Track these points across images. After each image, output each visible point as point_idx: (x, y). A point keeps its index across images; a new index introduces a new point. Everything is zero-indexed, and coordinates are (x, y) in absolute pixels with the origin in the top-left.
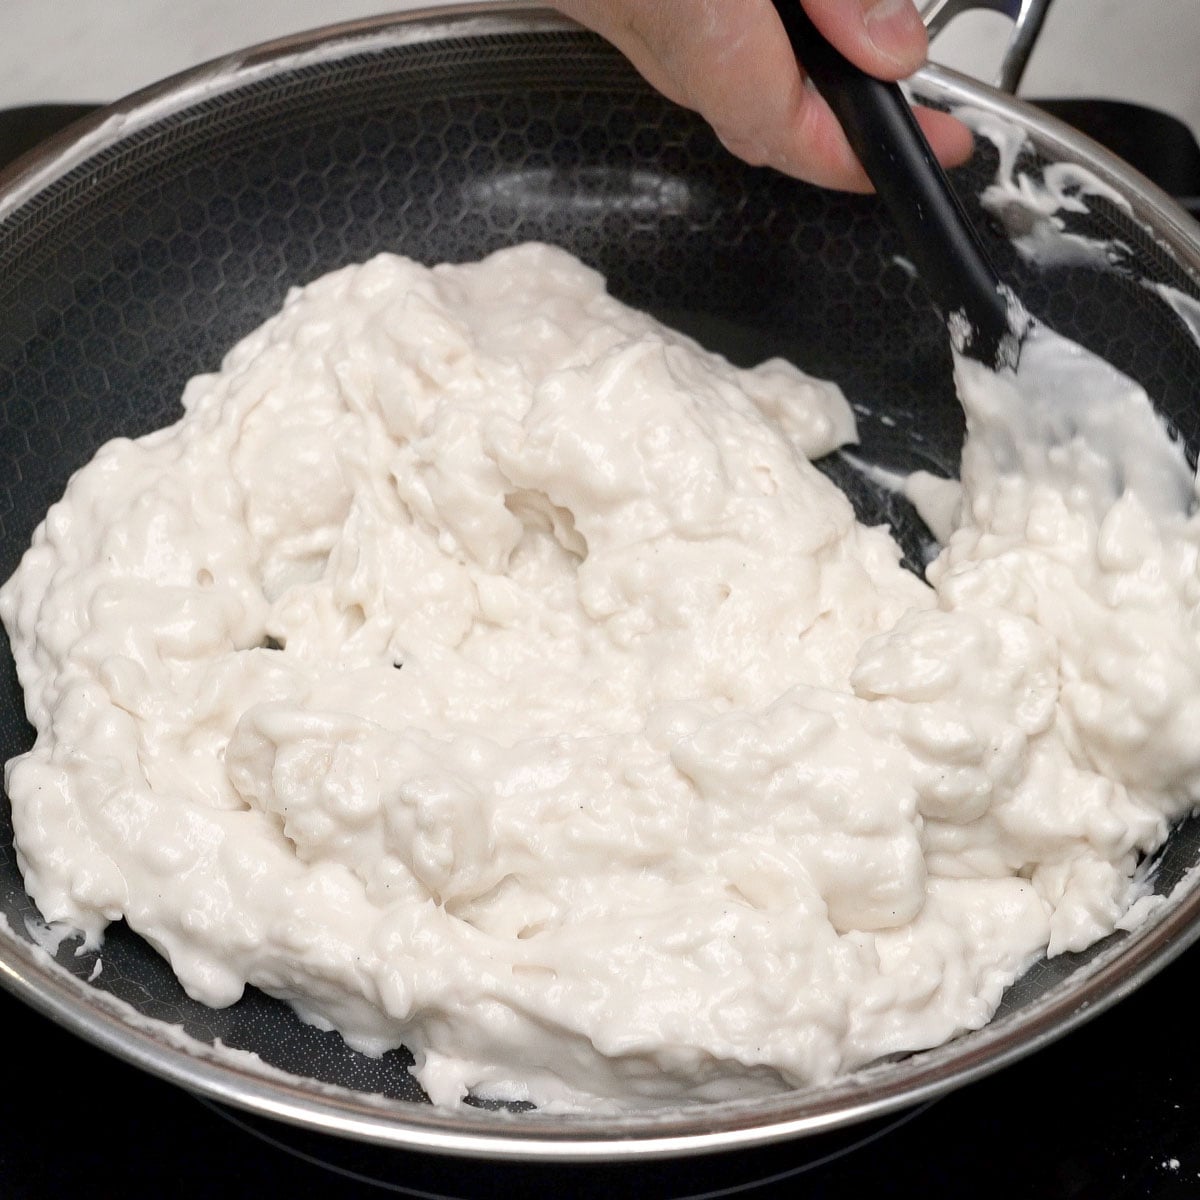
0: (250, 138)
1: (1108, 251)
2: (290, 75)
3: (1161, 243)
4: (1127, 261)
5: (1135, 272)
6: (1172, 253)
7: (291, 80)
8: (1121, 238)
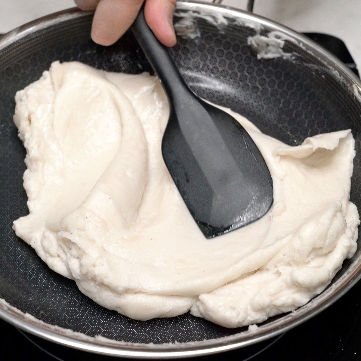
0: (21, 56)
1: (291, 56)
2: (32, 34)
3: (309, 51)
4: (298, 58)
5: (300, 61)
6: (313, 54)
7: (32, 36)
8: (296, 51)
